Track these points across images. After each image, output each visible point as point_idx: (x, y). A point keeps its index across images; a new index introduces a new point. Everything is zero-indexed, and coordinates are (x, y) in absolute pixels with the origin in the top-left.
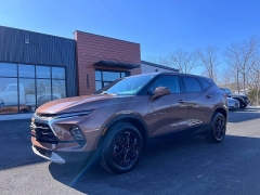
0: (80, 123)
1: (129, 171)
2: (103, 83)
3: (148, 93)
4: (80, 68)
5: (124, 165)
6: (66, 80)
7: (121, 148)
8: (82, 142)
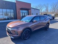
0: (17, 30)
1: (27, 39)
2: (22, 13)
3: (32, 21)
4: (17, 10)
5: (26, 38)
6: (14, 12)
7: (26, 35)
8: (17, 34)
